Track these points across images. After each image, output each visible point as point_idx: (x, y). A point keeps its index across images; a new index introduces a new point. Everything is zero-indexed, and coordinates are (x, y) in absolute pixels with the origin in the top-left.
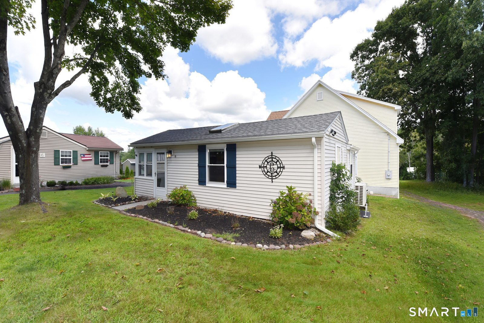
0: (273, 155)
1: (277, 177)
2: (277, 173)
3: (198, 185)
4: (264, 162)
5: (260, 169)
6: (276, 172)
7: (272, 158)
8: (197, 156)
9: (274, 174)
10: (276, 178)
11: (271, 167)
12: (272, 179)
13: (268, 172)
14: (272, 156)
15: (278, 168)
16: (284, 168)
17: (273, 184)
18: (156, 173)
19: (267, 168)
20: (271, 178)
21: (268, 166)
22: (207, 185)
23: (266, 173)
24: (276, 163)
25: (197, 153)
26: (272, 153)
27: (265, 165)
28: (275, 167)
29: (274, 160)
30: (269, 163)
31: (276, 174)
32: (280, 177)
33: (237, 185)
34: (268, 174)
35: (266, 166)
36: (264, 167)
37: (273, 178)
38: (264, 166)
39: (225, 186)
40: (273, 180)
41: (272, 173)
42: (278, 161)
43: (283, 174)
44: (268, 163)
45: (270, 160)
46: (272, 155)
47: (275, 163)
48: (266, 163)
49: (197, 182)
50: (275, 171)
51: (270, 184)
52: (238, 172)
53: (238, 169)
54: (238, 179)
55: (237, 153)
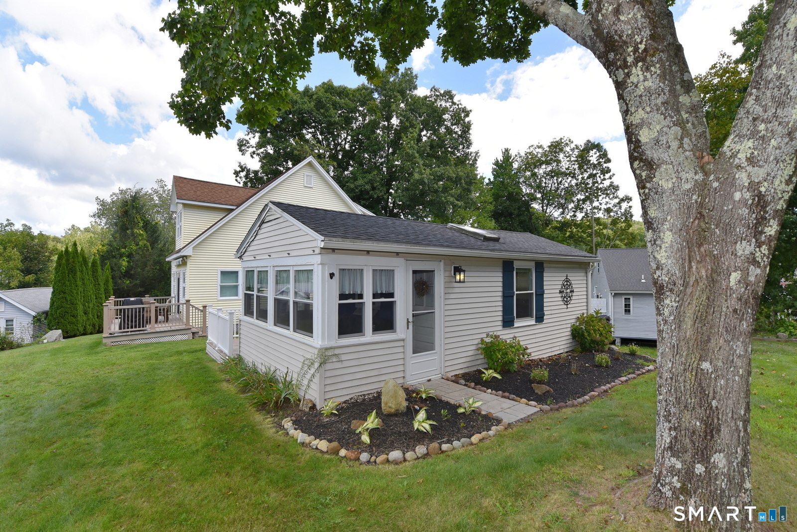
2: (570, 298)
3: (501, 328)
4: (562, 286)
5: (560, 295)
8: (501, 279)
10: (570, 303)
13: (565, 297)
14: (567, 280)
15: (570, 292)
16: (573, 291)
17: (568, 310)
18: (410, 319)
19: (564, 293)
20: (566, 303)
22: (516, 325)
24: (569, 286)
25: (501, 274)
26: (567, 276)
28: (568, 291)
29: (568, 283)
32: (572, 302)
33: (545, 317)
34: (565, 299)
35: (564, 291)
37: (568, 303)
38: (562, 291)
39: (533, 322)
40: (568, 306)
41: (567, 299)
42: (570, 284)
43: (573, 298)
45: (566, 283)
46: (567, 278)
48: (564, 287)
49: (500, 323)
50: (569, 295)
51: (565, 310)
52: (545, 300)
53: (545, 296)
54: (545, 309)
55: (545, 274)
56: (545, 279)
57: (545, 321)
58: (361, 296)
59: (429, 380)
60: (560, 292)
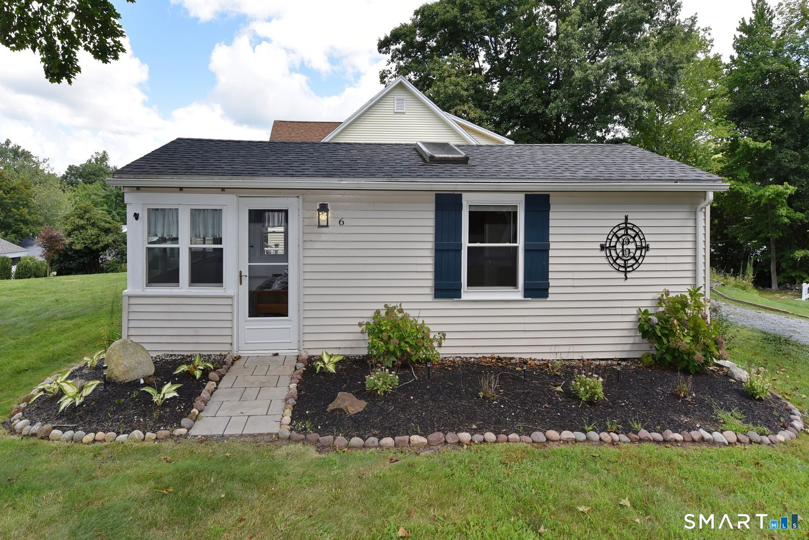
0: (629, 221)
1: (635, 267)
2: (635, 259)
3: (430, 298)
4: (610, 237)
5: (603, 253)
6: (634, 257)
7: (626, 228)
9: (629, 262)
10: (633, 270)
11: (625, 247)
12: (626, 272)
13: (618, 257)
14: (626, 225)
15: (637, 249)
16: (647, 248)
17: (628, 282)
18: (246, 272)
19: (616, 249)
20: (624, 270)
21: (619, 246)
22: (464, 297)
23: (615, 261)
24: (634, 238)
25: (432, 215)
26: (626, 219)
27: (613, 244)
28: (632, 246)
29: (630, 232)
30: (621, 240)
31: (633, 261)
32: (641, 268)
33: (550, 290)
34: (619, 261)
35: (615, 246)
36: (610, 248)
37: (628, 269)
38: (610, 246)
39: (520, 296)
40: (629, 275)
41: (625, 261)
42: (637, 234)
43: (646, 260)
44: (618, 238)
45: (622, 232)
46: (626, 223)
47: (631, 240)
48: (615, 239)
49: (430, 291)
50: (632, 255)
51: (622, 282)
52: (551, 261)
53: (551, 253)
54: (551, 275)
55: (552, 215)
56: (551, 223)
57: (551, 297)
58: (175, 240)
59: (277, 354)
60: (603, 248)
